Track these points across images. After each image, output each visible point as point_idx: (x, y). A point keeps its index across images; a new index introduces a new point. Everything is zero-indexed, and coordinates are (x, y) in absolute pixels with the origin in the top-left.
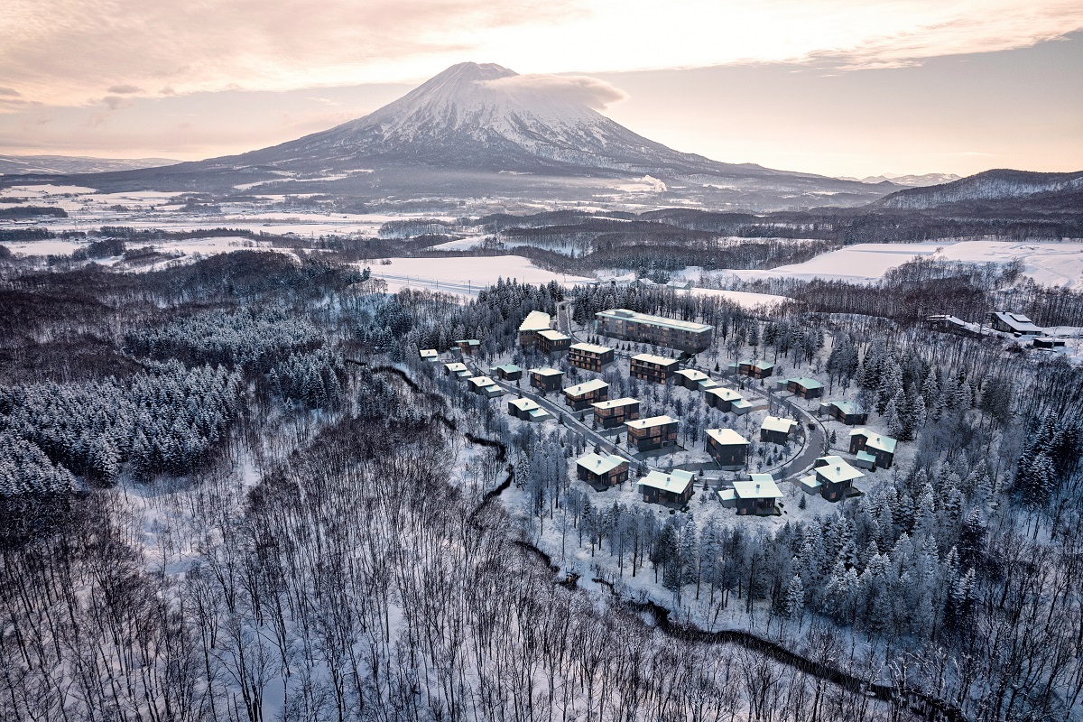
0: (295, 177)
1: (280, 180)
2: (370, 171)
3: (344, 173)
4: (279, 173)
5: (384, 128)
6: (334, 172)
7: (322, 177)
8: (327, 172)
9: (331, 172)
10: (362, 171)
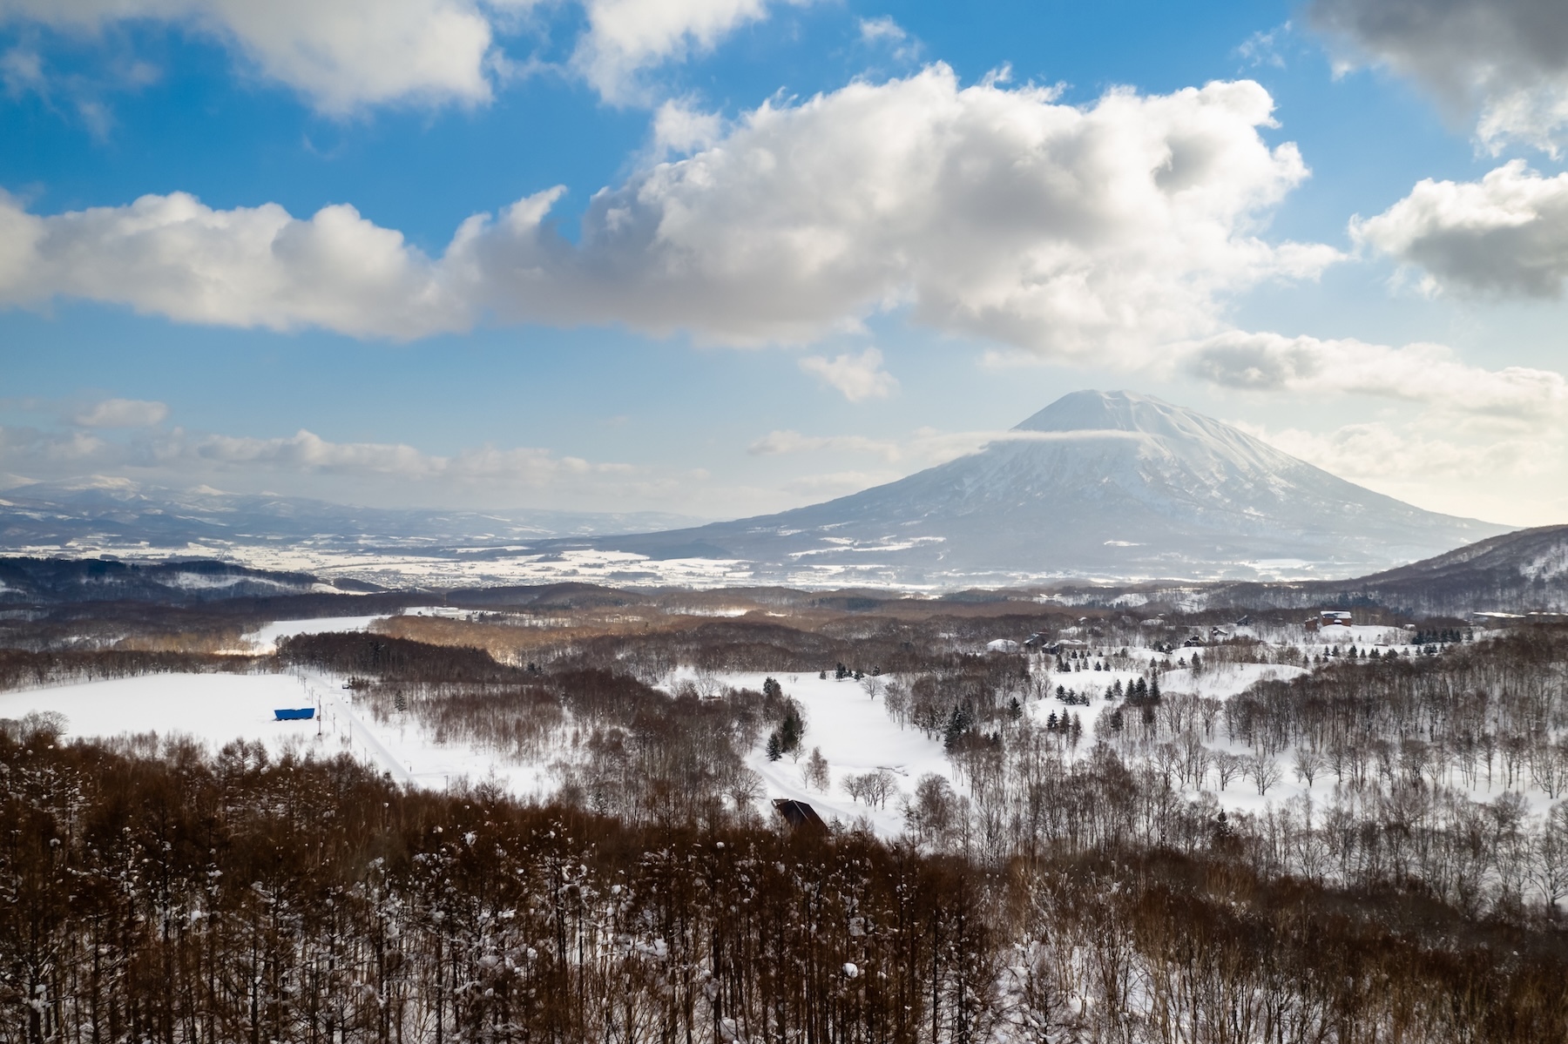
0: (851, 545)
1: (835, 549)
2: (941, 539)
3: (908, 541)
4: (834, 540)
5: (967, 481)
6: (898, 540)
7: (882, 545)
8: (889, 540)
9: (894, 540)
10: (931, 539)
